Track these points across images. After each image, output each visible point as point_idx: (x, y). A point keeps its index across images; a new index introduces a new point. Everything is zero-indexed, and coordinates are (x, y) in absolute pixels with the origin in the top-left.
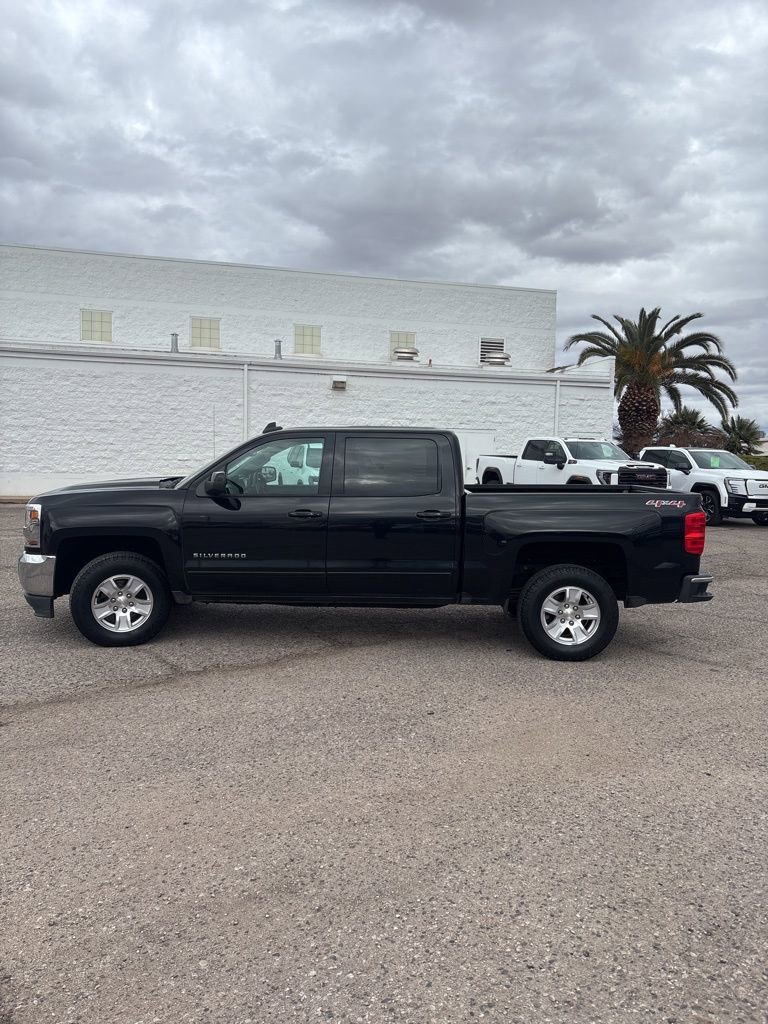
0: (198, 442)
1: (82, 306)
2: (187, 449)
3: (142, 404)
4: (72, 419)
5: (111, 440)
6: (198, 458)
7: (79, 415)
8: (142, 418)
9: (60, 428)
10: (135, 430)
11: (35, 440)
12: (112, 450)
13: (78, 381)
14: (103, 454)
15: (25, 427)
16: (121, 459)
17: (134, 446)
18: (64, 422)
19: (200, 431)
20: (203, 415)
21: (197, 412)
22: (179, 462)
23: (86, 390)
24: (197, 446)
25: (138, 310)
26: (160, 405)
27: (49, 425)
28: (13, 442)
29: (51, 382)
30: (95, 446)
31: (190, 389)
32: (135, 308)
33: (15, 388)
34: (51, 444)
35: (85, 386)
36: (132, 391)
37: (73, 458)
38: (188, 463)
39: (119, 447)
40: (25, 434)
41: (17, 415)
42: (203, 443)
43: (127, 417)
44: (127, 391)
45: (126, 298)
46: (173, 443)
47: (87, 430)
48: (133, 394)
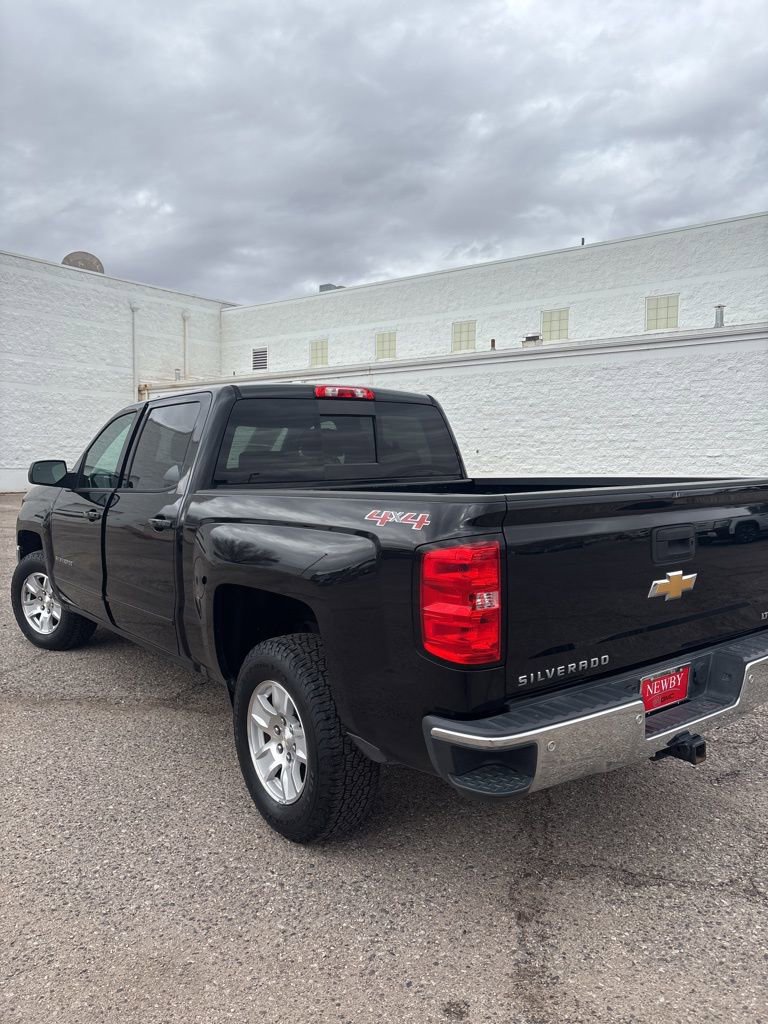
0: (732, 434)
1: (647, 294)
2: (718, 443)
3: (669, 394)
4: (596, 416)
5: (633, 436)
6: (733, 453)
7: (602, 412)
8: (667, 410)
9: (584, 426)
10: (660, 424)
11: (559, 440)
12: (635, 448)
13: (602, 374)
14: (625, 452)
15: (552, 428)
16: (643, 457)
17: (658, 442)
18: (587, 420)
19: (735, 421)
20: (741, 400)
21: (733, 396)
22: (709, 459)
23: (610, 383)
24: (732, 438)
25: (709, 286)
26: (687, 393)
27: (573, 424)
28: (542, 443)
29: (577, 380)
30: (617, 444)
31: (725, 370)
32: (706, 284)
33: (545, 390)
34: (575, 444)
35: (609, 380)
36: (658, 380)
37: (594, 458)
38: (720, 460)
39: (641, 444)
40: (552, 435)
41: (545, 416)
42: (738, 436)
43: (651, 410)
44: (652, 380)
45: (696, 275)
46: (703, 436)
47: (610, 427)
48: (659, 383)
